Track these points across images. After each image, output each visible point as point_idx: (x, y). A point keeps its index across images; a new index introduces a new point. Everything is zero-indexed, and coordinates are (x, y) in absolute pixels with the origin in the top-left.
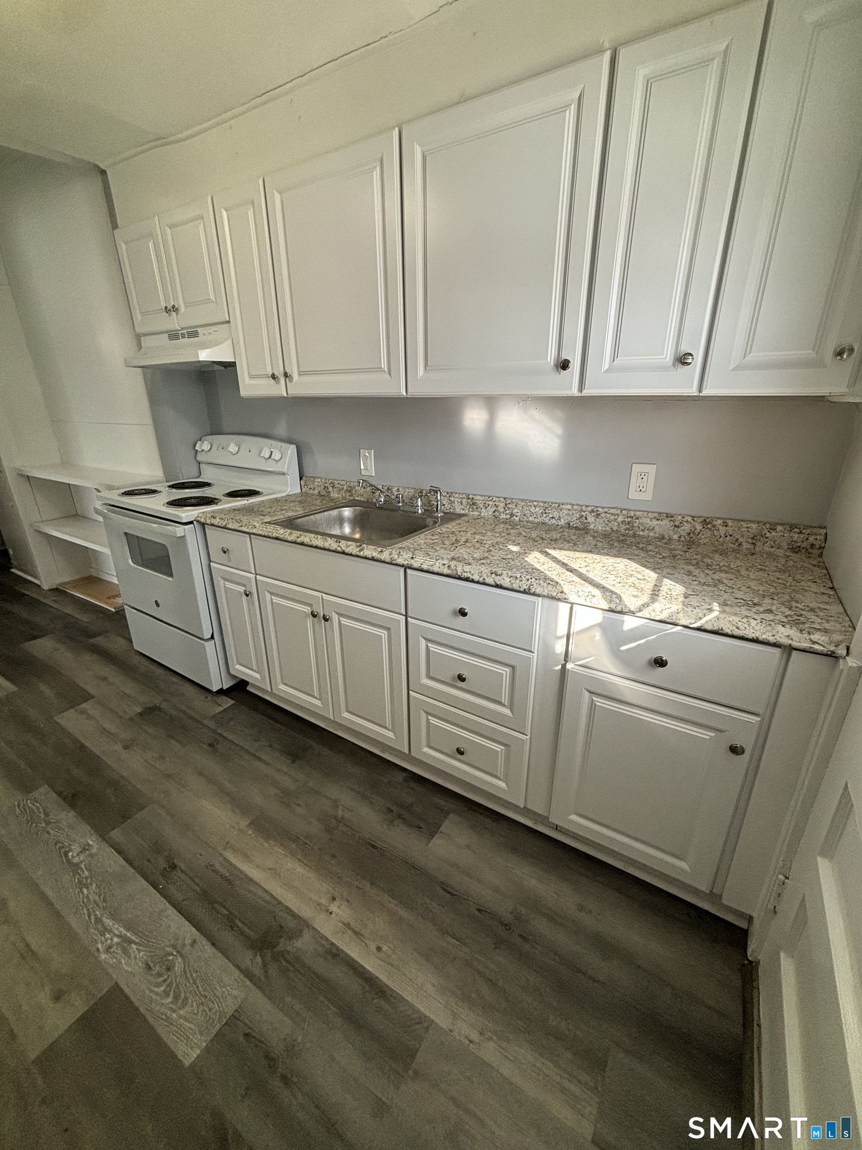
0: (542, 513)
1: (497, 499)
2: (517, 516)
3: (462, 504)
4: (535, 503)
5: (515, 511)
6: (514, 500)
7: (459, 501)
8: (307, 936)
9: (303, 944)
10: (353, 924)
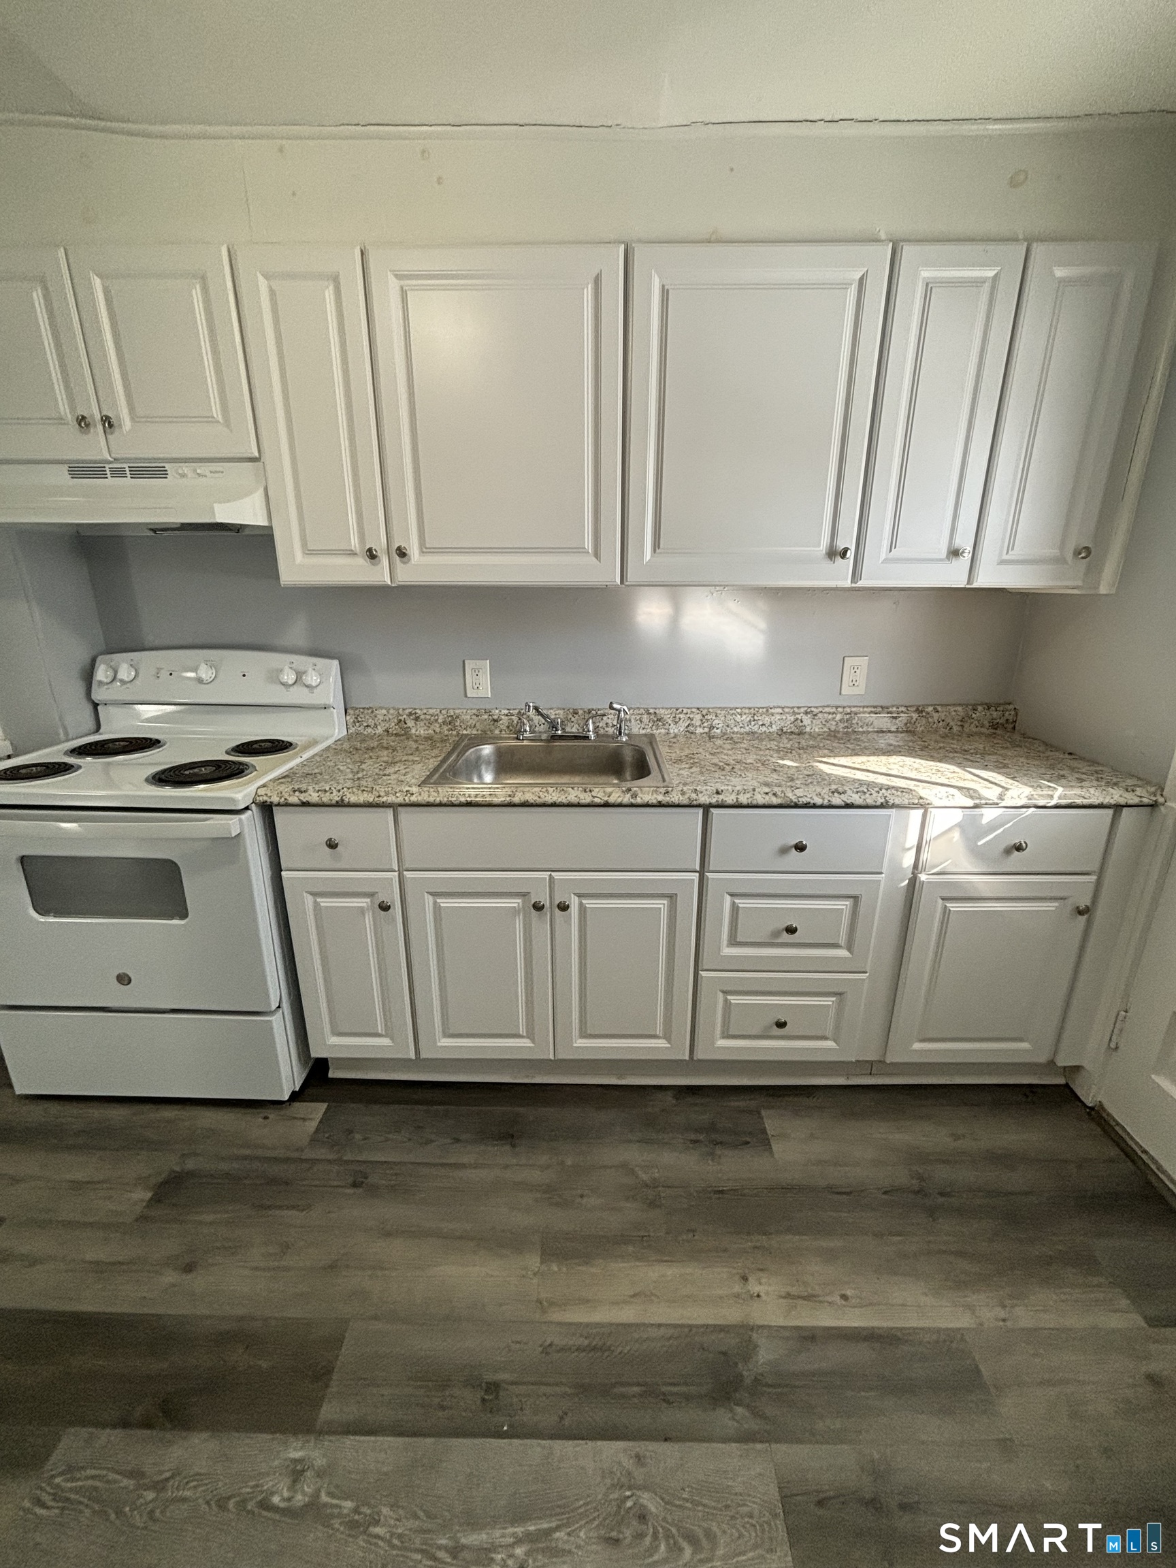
0: (750, 721)
1: (689, 711)
2: (717, 729)
3: (641, 721)
4: (739, 710)
5: (717, 722)
6: (711, 710)
7: (638, 718)
8: (760, 1340)
9: (766, 1354)
10: (794, 1290)
